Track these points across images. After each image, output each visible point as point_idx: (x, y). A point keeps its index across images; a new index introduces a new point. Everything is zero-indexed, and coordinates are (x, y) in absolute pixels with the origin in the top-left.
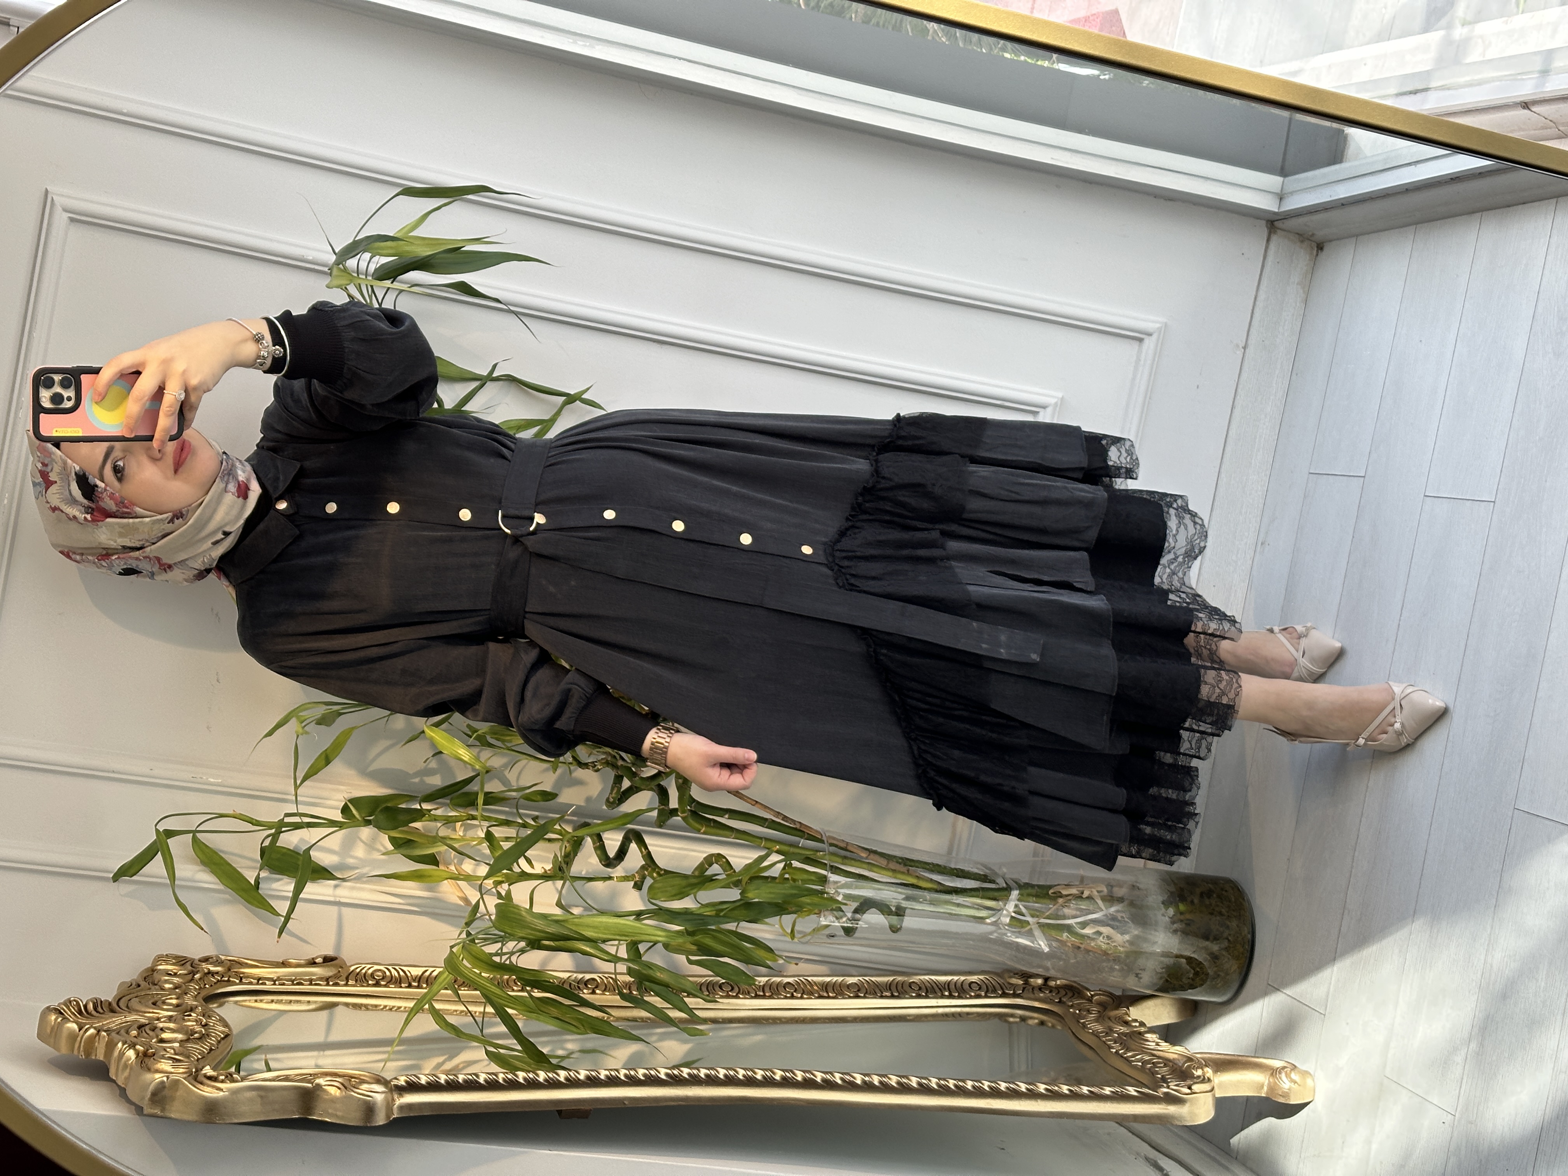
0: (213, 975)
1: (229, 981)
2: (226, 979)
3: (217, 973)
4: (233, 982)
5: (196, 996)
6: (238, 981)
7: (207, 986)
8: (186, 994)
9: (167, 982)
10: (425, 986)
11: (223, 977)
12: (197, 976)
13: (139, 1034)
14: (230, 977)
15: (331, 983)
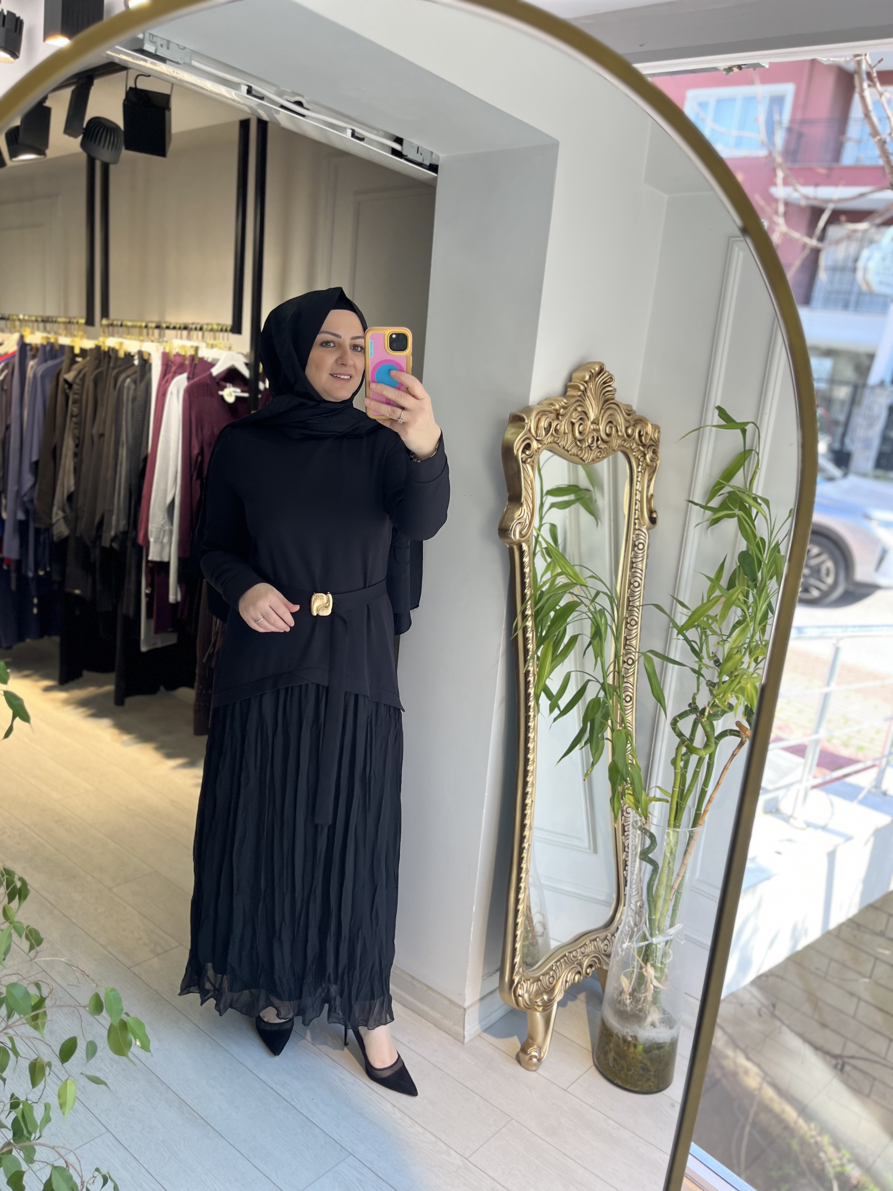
0: (642, 456)
1: (639, 465)
2: (641, 463)
3: (645, 459)
4: (638, 468)
5: (623, 446)
6: (639, 470)
7: (634, 454)
8: (625, 440)
9: (633, 431)
10: (633, 570)
11: (642, 462)
12: (641, 448)
13: (579, 412)
14: (642, 466)
15: (637, 521)
